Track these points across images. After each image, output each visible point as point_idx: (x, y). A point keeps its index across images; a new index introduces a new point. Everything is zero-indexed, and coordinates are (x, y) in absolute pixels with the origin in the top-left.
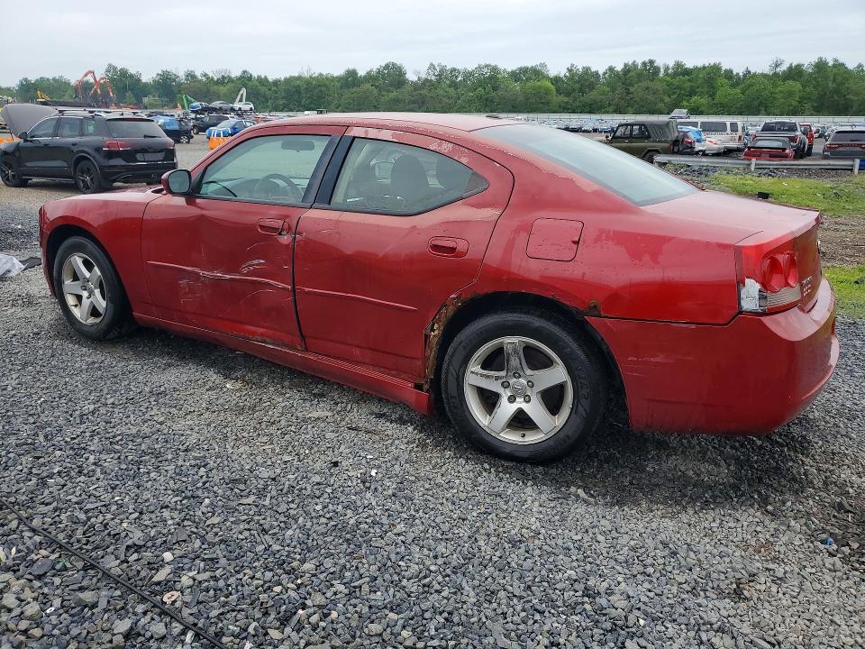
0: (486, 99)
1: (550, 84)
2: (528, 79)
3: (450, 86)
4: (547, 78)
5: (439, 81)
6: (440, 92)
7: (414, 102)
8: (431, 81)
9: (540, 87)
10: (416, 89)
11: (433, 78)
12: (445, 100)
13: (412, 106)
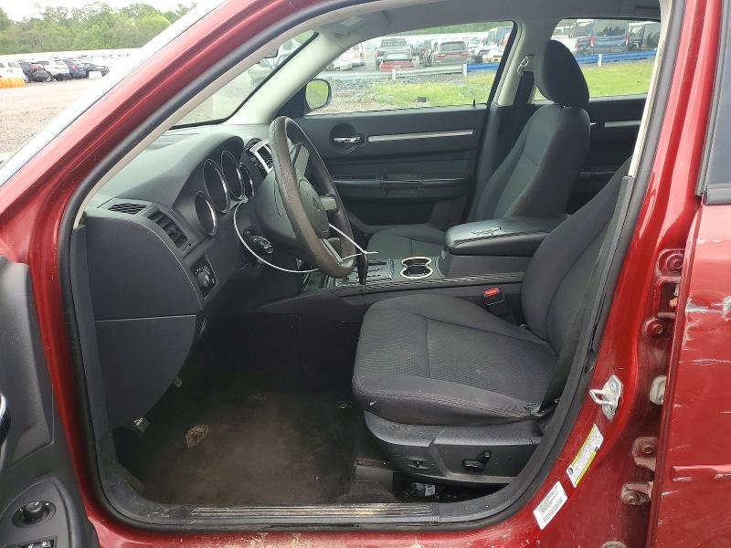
0: (105, 36)
1: (165, 19)
2: (142, 15)
3: (61, 24)
4: (161, 14)
5: (48, 20)
6: (51, 30)
7: (25, 43)
8: (38, 20)
9: (156, 22)
10: (24, 29)
11: (41, 17)
12: (60, 38)
13: (24, 46)
